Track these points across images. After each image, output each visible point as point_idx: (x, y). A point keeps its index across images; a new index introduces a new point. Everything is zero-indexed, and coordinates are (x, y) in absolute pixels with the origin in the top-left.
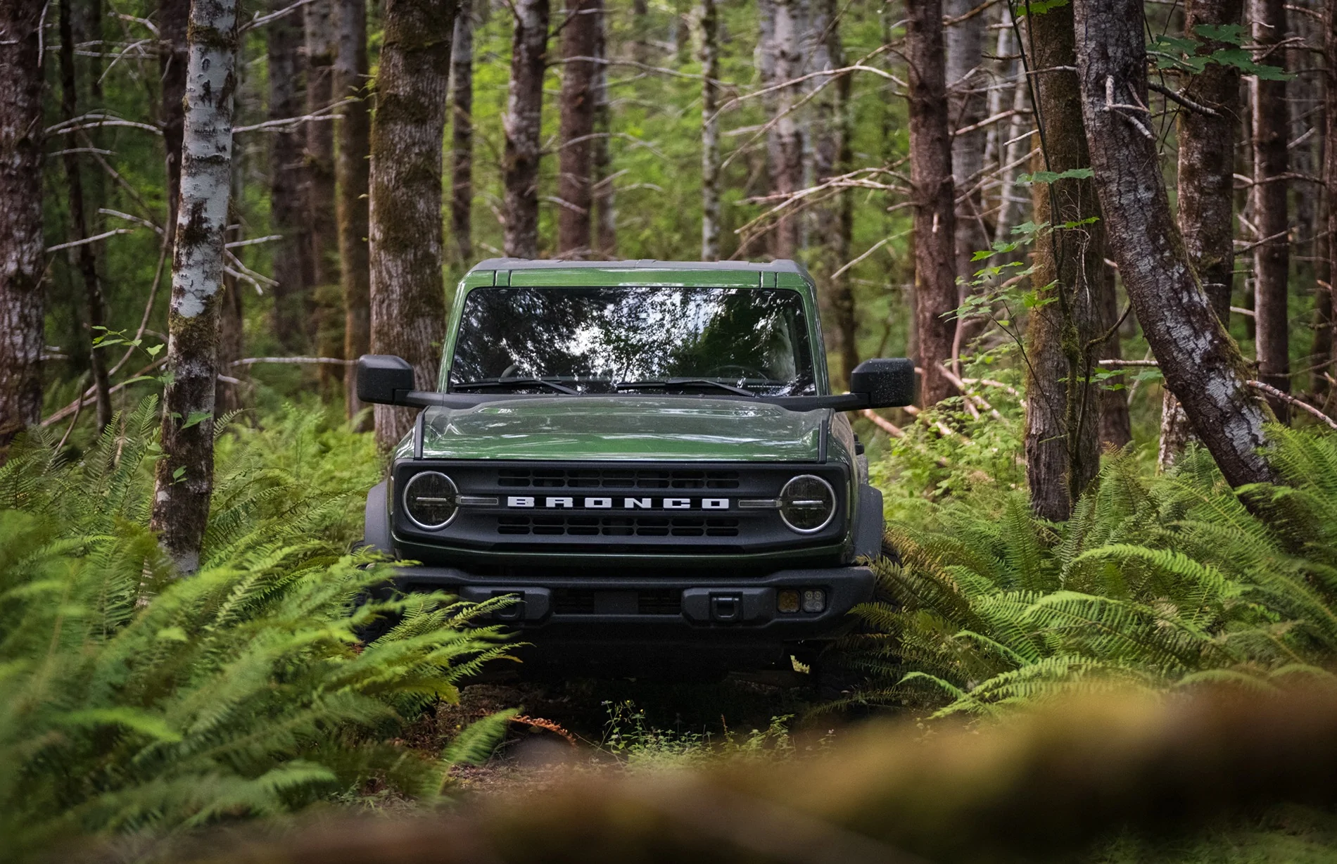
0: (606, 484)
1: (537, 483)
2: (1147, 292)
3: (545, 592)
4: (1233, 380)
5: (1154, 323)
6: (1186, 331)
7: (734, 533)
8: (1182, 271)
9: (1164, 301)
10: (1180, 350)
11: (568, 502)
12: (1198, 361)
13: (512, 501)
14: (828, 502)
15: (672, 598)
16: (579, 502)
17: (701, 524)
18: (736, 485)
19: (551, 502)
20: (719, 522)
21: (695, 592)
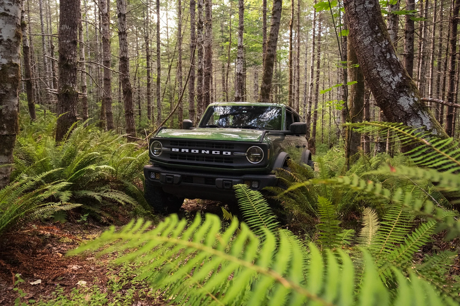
0: (197, 146)
1: (180, 145)
2: (367, 55)
3: (179, 176)
4: (413, 97)
5: (371, 70)
6: (388, 73)
7: (232, 162)
8: (387, 43)
9: (377, 58)
10: (384, 83)
11: (187, 151)
12: (394, 87)
13: (173, 150)
14: (261, 155)
15: (213, 180)
16: (190, 151)
17: (223, 159)
18: (233, 148)
19: (183, 150)
20: (228, 159)
21: (219, 179)
